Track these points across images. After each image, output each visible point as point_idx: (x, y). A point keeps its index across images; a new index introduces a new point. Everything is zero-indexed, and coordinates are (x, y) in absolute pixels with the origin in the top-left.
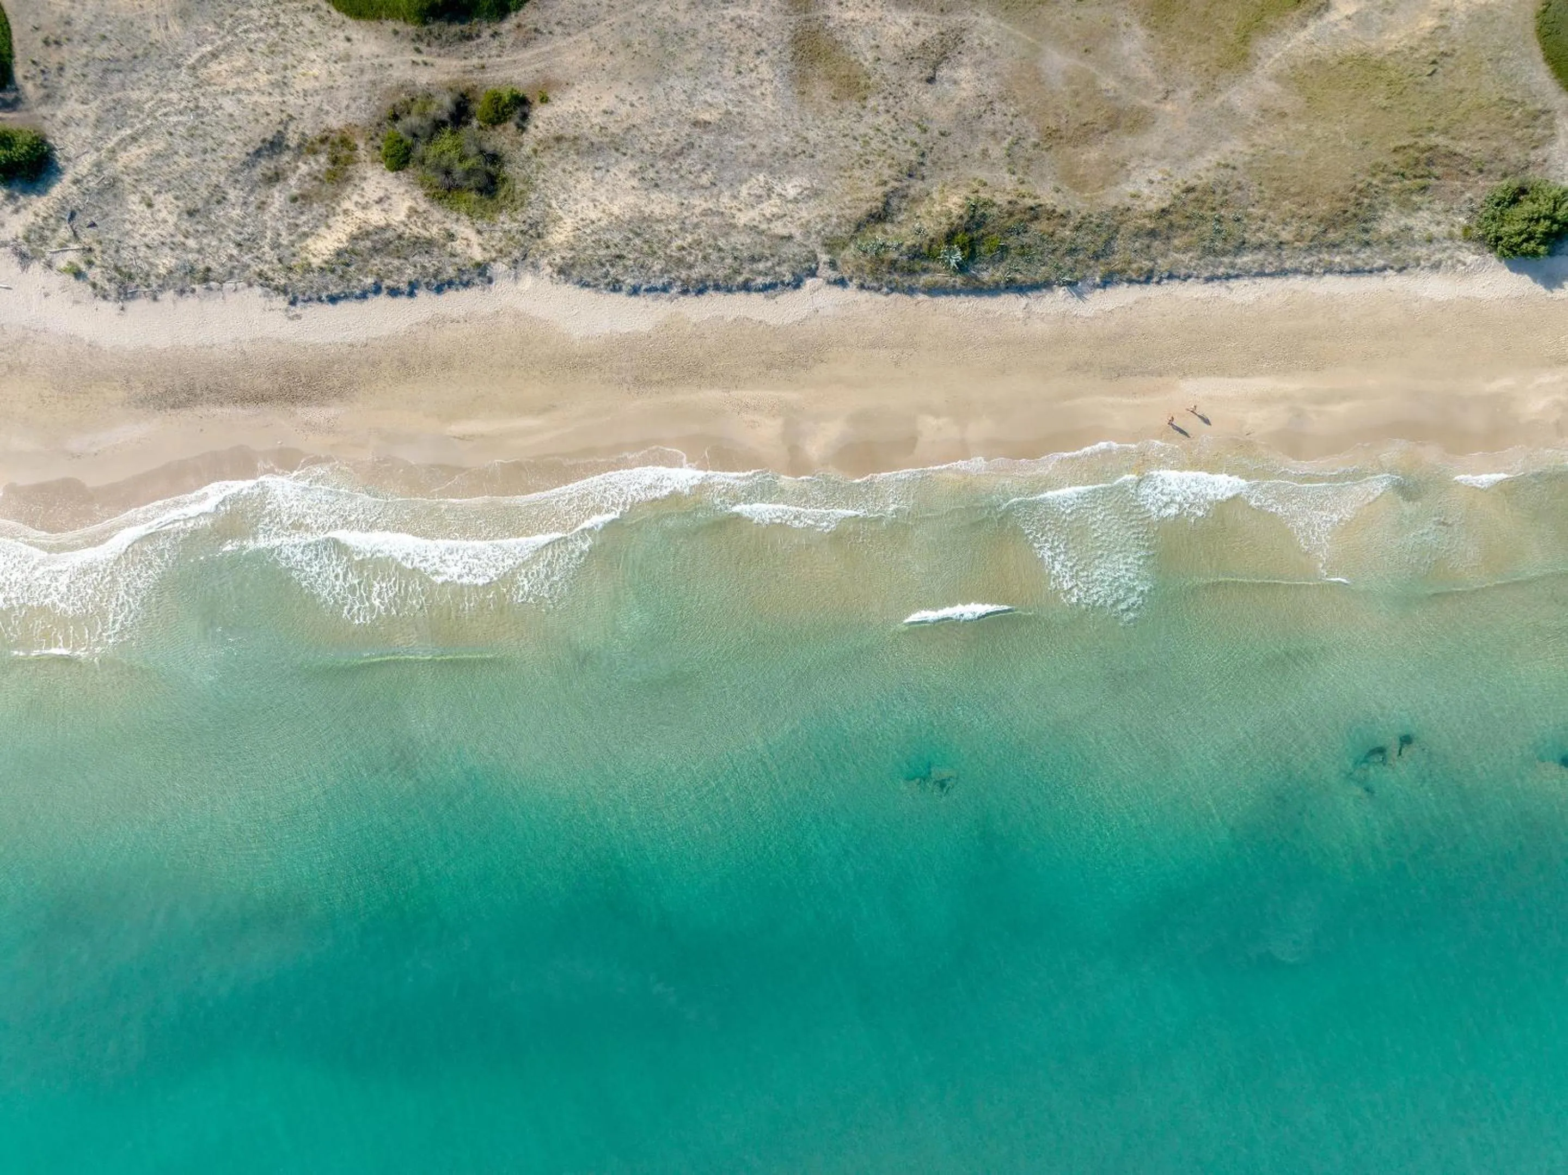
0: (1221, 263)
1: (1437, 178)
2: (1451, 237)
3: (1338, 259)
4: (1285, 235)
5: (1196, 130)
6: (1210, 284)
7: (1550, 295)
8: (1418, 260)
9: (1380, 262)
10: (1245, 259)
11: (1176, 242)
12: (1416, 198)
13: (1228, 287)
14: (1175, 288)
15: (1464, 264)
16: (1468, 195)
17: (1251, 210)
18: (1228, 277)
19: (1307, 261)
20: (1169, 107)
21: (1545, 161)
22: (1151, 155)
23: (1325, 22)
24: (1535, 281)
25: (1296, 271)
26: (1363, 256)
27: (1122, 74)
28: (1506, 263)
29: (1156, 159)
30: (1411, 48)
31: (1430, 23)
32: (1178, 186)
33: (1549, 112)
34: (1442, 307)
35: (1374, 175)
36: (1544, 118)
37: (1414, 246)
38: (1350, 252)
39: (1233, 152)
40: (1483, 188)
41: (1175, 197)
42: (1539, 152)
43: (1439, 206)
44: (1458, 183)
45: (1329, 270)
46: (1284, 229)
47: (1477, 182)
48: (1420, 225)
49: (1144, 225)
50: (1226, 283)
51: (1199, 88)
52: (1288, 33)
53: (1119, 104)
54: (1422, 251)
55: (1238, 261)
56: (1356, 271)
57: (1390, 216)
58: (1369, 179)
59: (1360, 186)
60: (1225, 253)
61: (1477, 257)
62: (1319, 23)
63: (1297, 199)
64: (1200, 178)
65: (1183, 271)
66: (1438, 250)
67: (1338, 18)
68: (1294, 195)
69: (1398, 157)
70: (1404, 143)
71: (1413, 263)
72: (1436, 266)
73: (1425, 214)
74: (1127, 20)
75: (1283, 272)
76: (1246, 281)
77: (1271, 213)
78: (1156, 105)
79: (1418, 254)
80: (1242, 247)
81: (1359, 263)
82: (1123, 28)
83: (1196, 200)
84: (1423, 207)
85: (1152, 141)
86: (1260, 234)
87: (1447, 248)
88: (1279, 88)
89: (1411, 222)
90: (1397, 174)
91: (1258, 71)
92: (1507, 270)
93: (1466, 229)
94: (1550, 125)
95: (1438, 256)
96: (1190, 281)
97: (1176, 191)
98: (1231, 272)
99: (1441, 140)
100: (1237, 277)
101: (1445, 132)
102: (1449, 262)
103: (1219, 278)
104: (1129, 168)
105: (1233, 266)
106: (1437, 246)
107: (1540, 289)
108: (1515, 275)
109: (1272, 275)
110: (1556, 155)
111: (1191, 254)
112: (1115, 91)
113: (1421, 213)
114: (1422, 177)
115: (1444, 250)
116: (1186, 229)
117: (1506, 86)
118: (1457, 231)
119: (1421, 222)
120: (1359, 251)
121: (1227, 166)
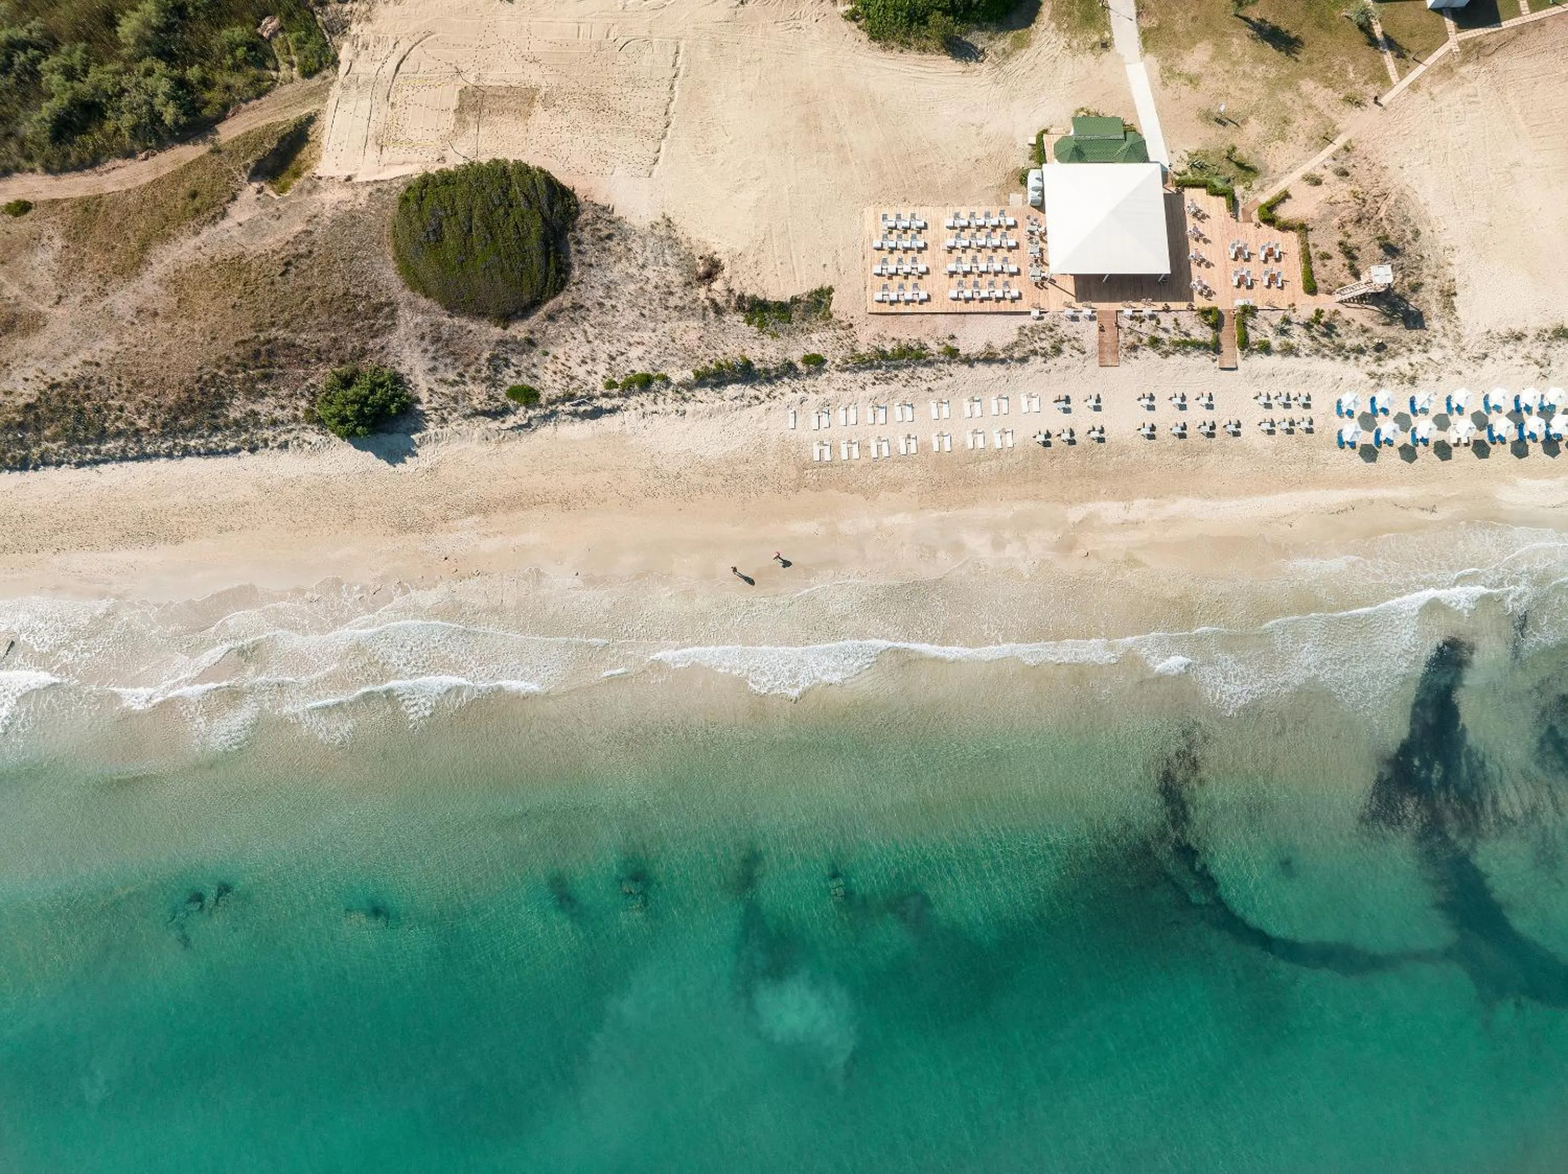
0: (88, 450)
1: (280, 367)
2: (295, 419)
3: (192, 443)
4: (142, 423)
5: (76, 331)
6: (82, 469)
7: (392, 469)
8: (266, 441)
9: (231, 445)
10: (109, 446)
11: (47, 433)
12: (260, 386)
13: (98, 472)
14: (50, 473)
15: (310, 443)
16: (311, 381)
17: (110, 402)
18: (96, 463)
19: (164, 446)
20: (59, 311)
21: (383, 348)
22: (34, 355)
23: (218, 228)
24: (378, 456)
25: (157, 455)
26: (215, 439)
27: (27, 283)
28: (349, 442)
29: (36, 358)
30: (273, 251)
31: (299, 227)
32: (45, 383)
33: (392, 303)
34: (293, 483)
35: (219, 367)
36: (387, 309)
37: (261, 428)
38: (201, 436)
39: (102, 350)
40: (324, 374)
41: (41, 393)
42: (378, 340)
43: (284, 392)
44: (301, 371)
45: (186, 452)
46: (140, 418)
47: (317, 369)
48: (266, 409)
49: (14, 419)
50: (95, 468)
51: (89, 293)
52: (182, 239)
53: (17, 310)
54: (268, 434)
55: (104, 448)
56: (211, 453)
57: (238, 403)
58: (215, 370)
59: (206, 377)
60: (89, 442)
61: (321, 437)
62: (213, 230)
63: (150, 391)
64: (66, 375)
65: (54, 458)
66: (284, 432)
67: (231, 224)
68: (149, 387)
69: (241, 350)
70: (245, 337)
71: (261, 445)
72: (284, 446)
73: (270, 401)
74: (52, 232)
75: (143, 456)
76: (113, 465)
77: (127, 405)
78: (49, 310)
79: (265, 436)
80: (103, 436)
81: (212, 445)
82: (45, 241)
83: (61, 395)
84: (268, 393)
85: (37, 343)
86: (118, 424)
87: (293, 429)
88: (161, 291)
89: (257, 407)
90: (238, 365)
91: (147, 276)
92: (352, 447)
93: (309, 412)
94: (392, 315)
95: (284, 437)
96: (63, 466)
97: (43, 387)
98: (97, 457)
99: (282, 334)
100: (105, 462)
101: (287, 325)
102: (295, 443)
103: (88, 463)
104: (11, 368)
105: (97, 452)
106: (283, 428)
107: (383, 464)
108: (359, 452)
109: (133, 459)
110: (395, 342)
111: (60, 443)
112: (16, 299)
113: (267, 399)
114: (264, 366)
115: (290, 431)
116: (52, 421)
117: (354, 282)
118: (301, 414)
119: (265, 407)
120: (210, 436)
121: (90, 363)
